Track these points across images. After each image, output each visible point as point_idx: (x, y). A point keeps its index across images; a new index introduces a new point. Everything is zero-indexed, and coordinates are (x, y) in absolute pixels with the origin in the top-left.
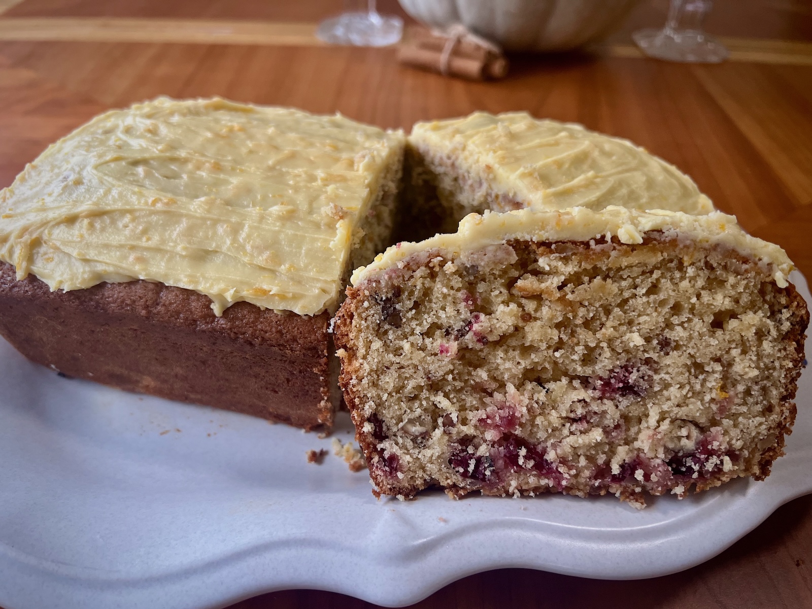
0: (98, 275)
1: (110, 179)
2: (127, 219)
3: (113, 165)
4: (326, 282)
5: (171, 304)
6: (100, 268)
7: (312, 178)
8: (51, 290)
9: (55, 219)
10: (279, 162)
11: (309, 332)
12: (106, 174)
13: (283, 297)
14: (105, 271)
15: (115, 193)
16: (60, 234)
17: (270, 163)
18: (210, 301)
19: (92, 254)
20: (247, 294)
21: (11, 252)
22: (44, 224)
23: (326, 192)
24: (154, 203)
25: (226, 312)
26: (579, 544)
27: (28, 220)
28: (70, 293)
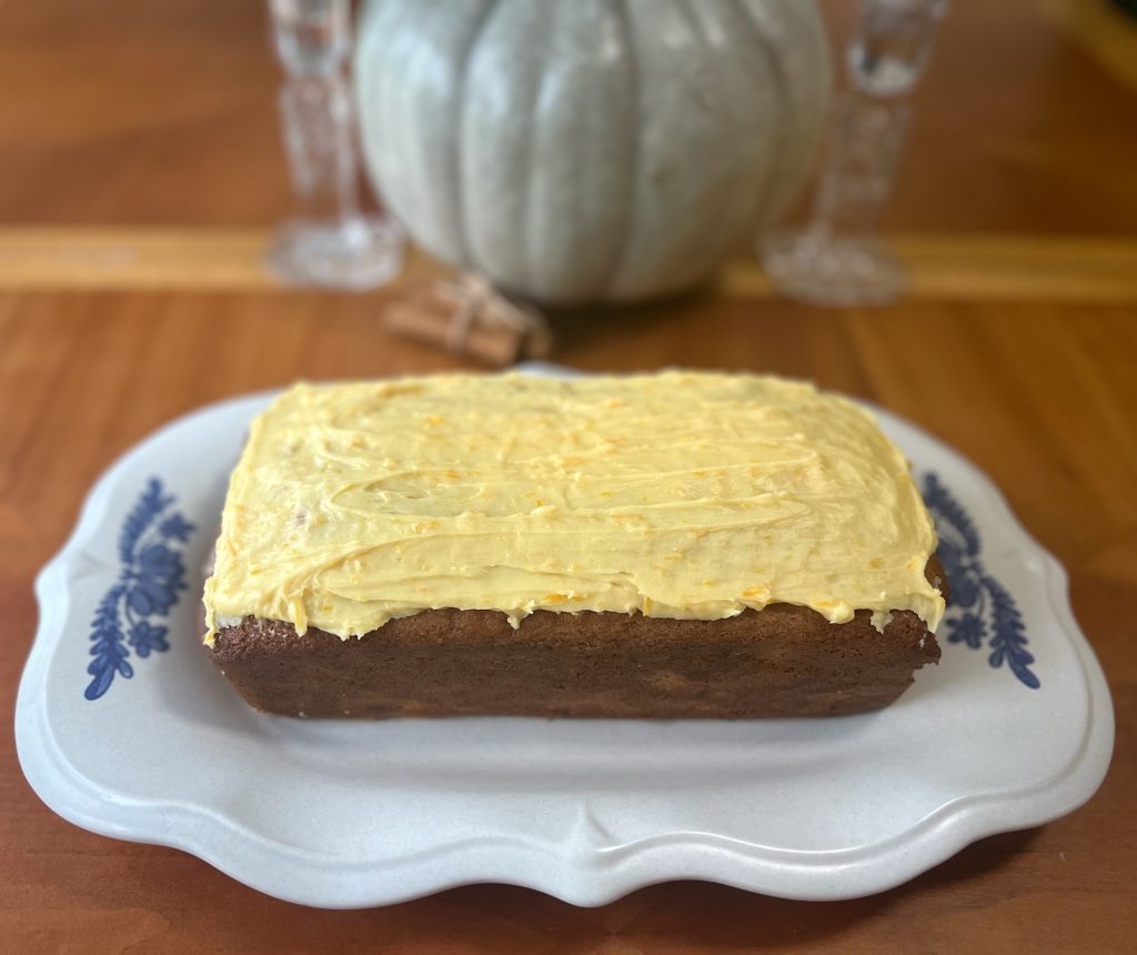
0: (388, 614)
1: (359, 513)
2: (398, 550)
3: (349, 494)
4: (615, 575)
5: (465, 627)
6: (387, 607)
7: (551, 468)
8: (343, 639)
9: (321, 565)
10: (507, 456)
11: (607, 626)
12: (352, 508)
13: (578, 599)
14: (394, 609)
15: (371, 526)
16: (332, 582)
17: (499, 457)
18: (507, 616)
19: (376, 594)
20: (545, 604)
21: (283, 607)
22: (311, 573)
23: (573, 480)
24: (419, 530)
25: (522, 622)
26: (764, 863)
27: (287, 572)
28: (367, 637)
